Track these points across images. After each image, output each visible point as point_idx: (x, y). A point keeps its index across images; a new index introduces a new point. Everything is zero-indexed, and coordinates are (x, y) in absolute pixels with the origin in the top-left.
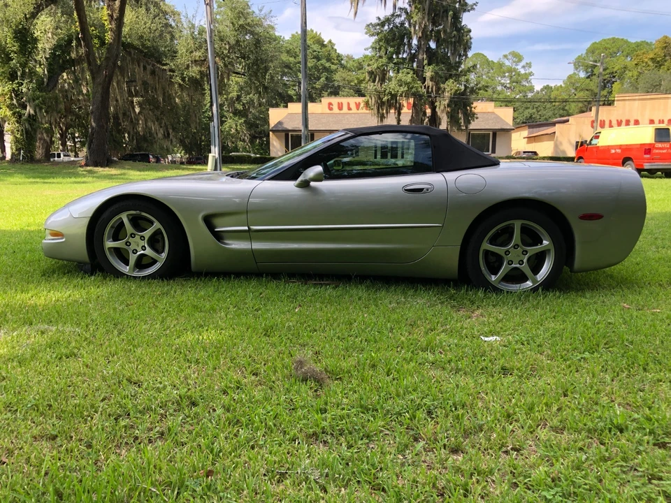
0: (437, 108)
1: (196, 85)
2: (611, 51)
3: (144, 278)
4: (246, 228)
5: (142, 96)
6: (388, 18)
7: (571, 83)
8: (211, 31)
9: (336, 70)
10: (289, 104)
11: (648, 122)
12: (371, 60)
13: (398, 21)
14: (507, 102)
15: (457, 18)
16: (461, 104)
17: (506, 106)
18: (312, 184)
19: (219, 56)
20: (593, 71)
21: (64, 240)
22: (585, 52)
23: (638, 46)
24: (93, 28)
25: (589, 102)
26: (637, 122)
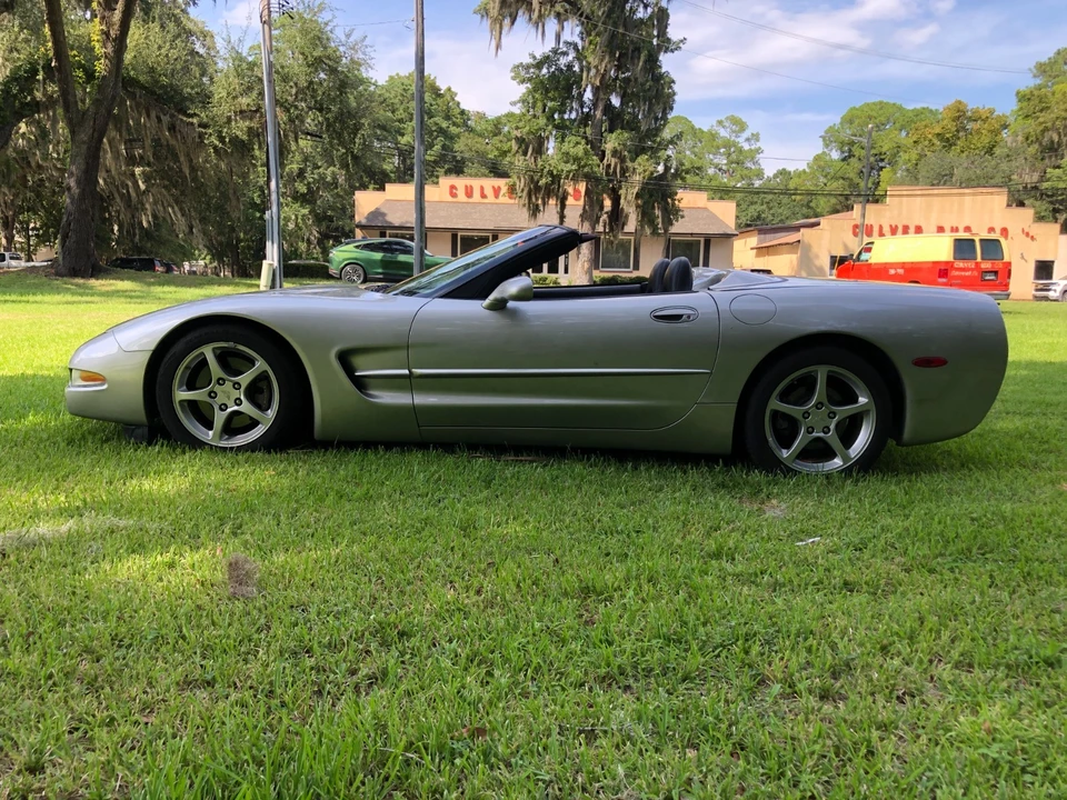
0: (623, 197)
1: (242, 148)
2: (877, 121)
3: (240, 449)
4: (407, 372)
5: (149, 165)
6: (548, 57)
7: (819, 167)
8: (271, 65)
9: (458, 136)
10: (388, 186)
11: (935, 229)
12: (521, 120)
13: (563, 61)
14: (723, 193)
15: (653, 61)
16: (658, 195)
17: (721, 198)
18: (511, 304)
19: (281, 106)
20: (850, 150)
21: (105, 387)
22: (839, 120)
23: (917, 115)
24: (75, 52)
25: (847, 197)
26: (919, 230)
